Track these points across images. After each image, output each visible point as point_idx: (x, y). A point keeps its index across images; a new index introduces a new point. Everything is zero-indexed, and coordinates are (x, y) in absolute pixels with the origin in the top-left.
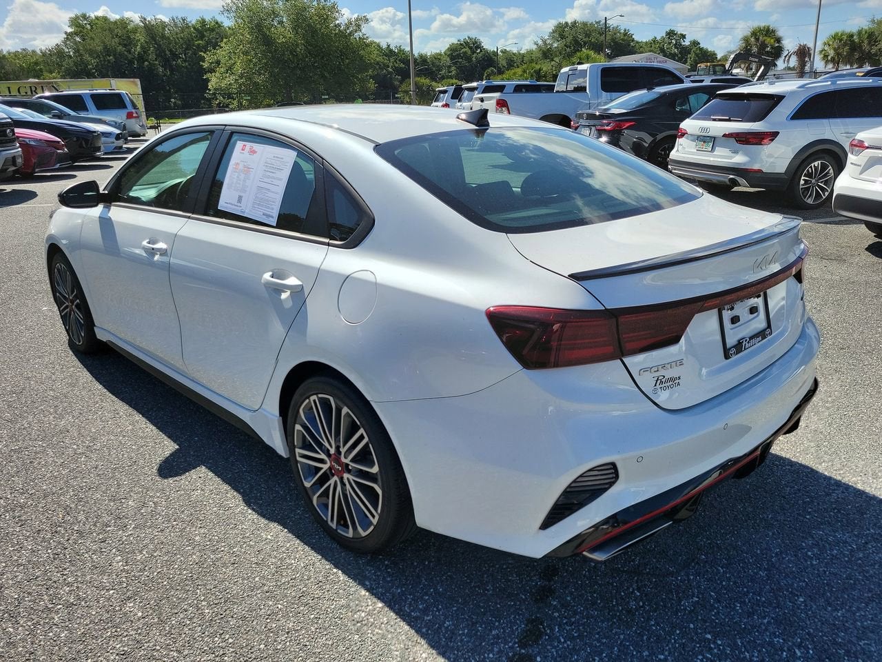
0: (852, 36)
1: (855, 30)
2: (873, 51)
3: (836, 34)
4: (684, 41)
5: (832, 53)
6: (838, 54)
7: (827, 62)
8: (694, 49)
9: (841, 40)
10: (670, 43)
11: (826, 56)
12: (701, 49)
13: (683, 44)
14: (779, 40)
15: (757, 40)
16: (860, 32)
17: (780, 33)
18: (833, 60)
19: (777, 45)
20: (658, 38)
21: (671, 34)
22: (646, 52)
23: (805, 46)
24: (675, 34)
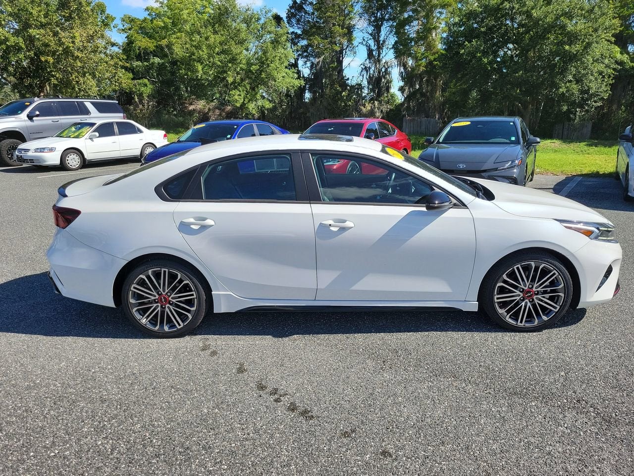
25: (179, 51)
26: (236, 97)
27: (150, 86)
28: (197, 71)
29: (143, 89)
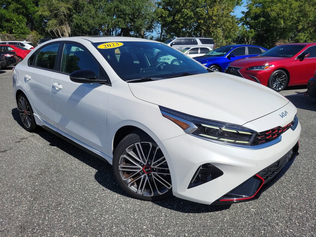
25: (273, 14)
26: (302, 37)
27: (254, 33)
28: (281, 24)
29: (250, 34)
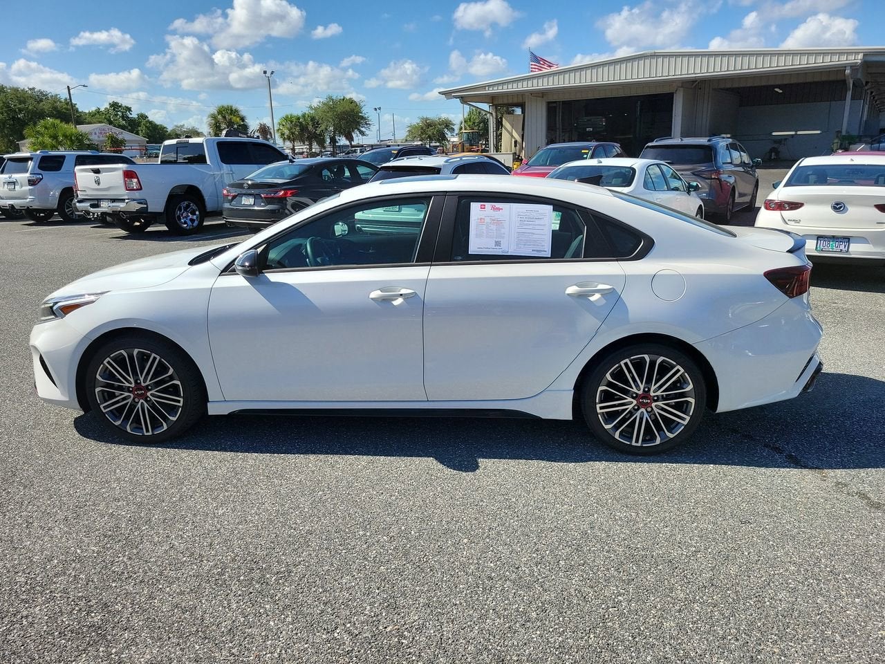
0: (299, 119)
1: (300, 114)
2: (318, 132)
3: (287, 117)
4: (131, 114)
5: (287, 132)
6: (293, 133)
7: (284, 139)
8: (144, 122)
9: (291, 122)
10: (116, 115)
11: (283, 134)
12: (151, 123)
13: (130, 116)
14: (243, 119)
15: (224, 117)
16: (304, 116)
17: (243, 113)
18: (289, 138)
19: (242, 123)
20: (102, 109)
21: (115, 106)
22: (95, 123)
23: (264, 125)
24: (120, 106)
